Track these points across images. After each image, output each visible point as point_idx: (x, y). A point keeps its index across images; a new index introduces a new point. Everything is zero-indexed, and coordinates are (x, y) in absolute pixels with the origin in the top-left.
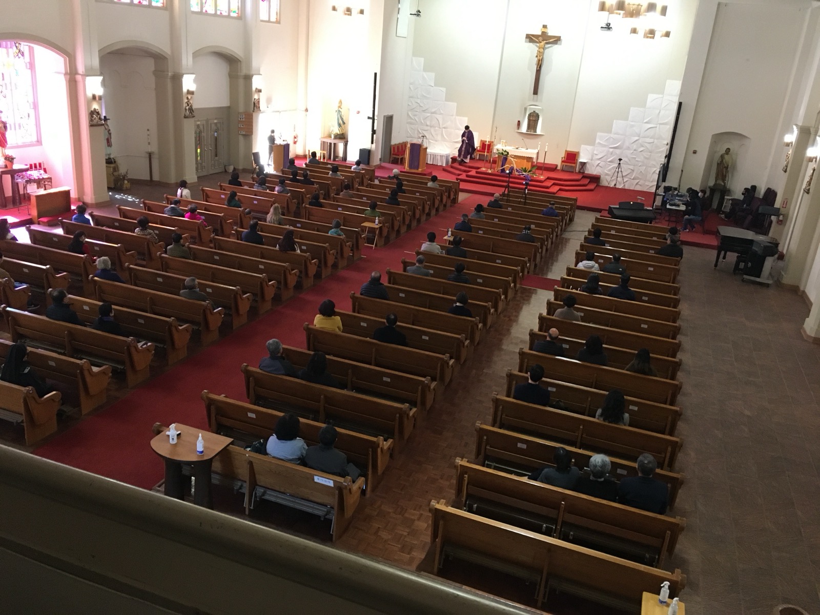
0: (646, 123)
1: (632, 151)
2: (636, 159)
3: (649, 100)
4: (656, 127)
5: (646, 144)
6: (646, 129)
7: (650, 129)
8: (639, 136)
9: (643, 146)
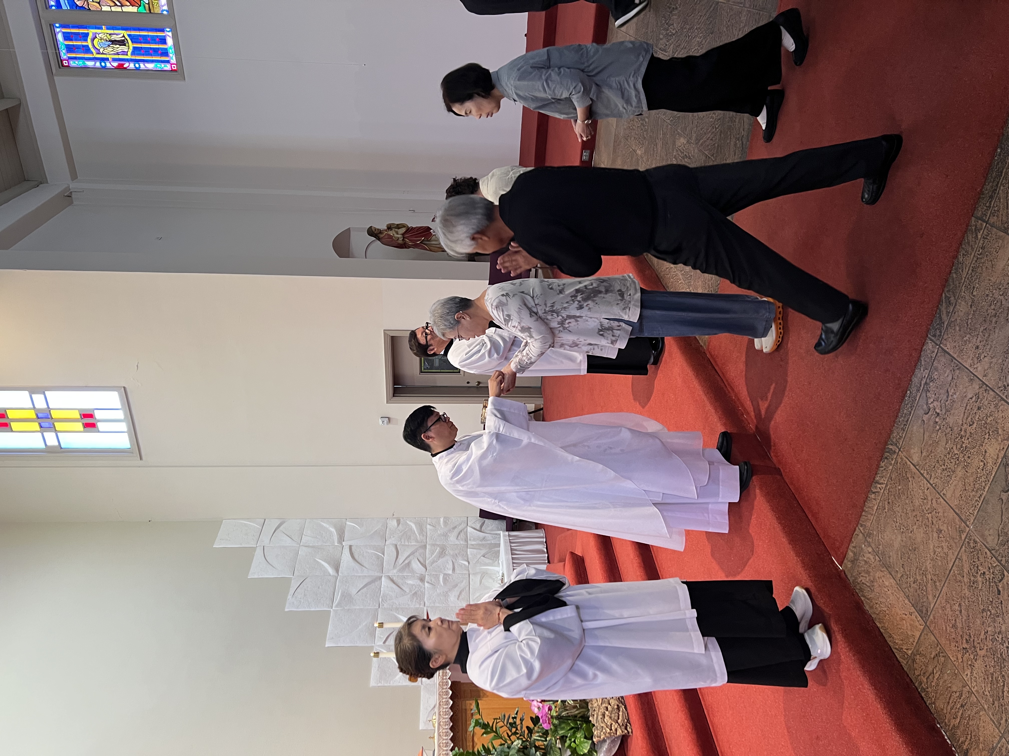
0: (337, 571)
1: (426, 584)
2: (450, 572)
3: (270, 574)
4: (350, 547)
5: (401, 559)
6: (357, 566)
7: (356, 557)
8: (380, 578)
9: (409, 564)
